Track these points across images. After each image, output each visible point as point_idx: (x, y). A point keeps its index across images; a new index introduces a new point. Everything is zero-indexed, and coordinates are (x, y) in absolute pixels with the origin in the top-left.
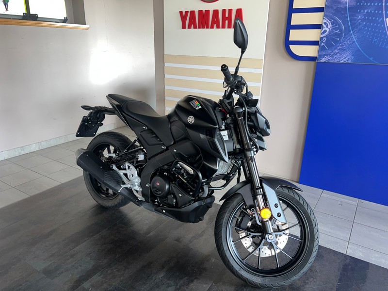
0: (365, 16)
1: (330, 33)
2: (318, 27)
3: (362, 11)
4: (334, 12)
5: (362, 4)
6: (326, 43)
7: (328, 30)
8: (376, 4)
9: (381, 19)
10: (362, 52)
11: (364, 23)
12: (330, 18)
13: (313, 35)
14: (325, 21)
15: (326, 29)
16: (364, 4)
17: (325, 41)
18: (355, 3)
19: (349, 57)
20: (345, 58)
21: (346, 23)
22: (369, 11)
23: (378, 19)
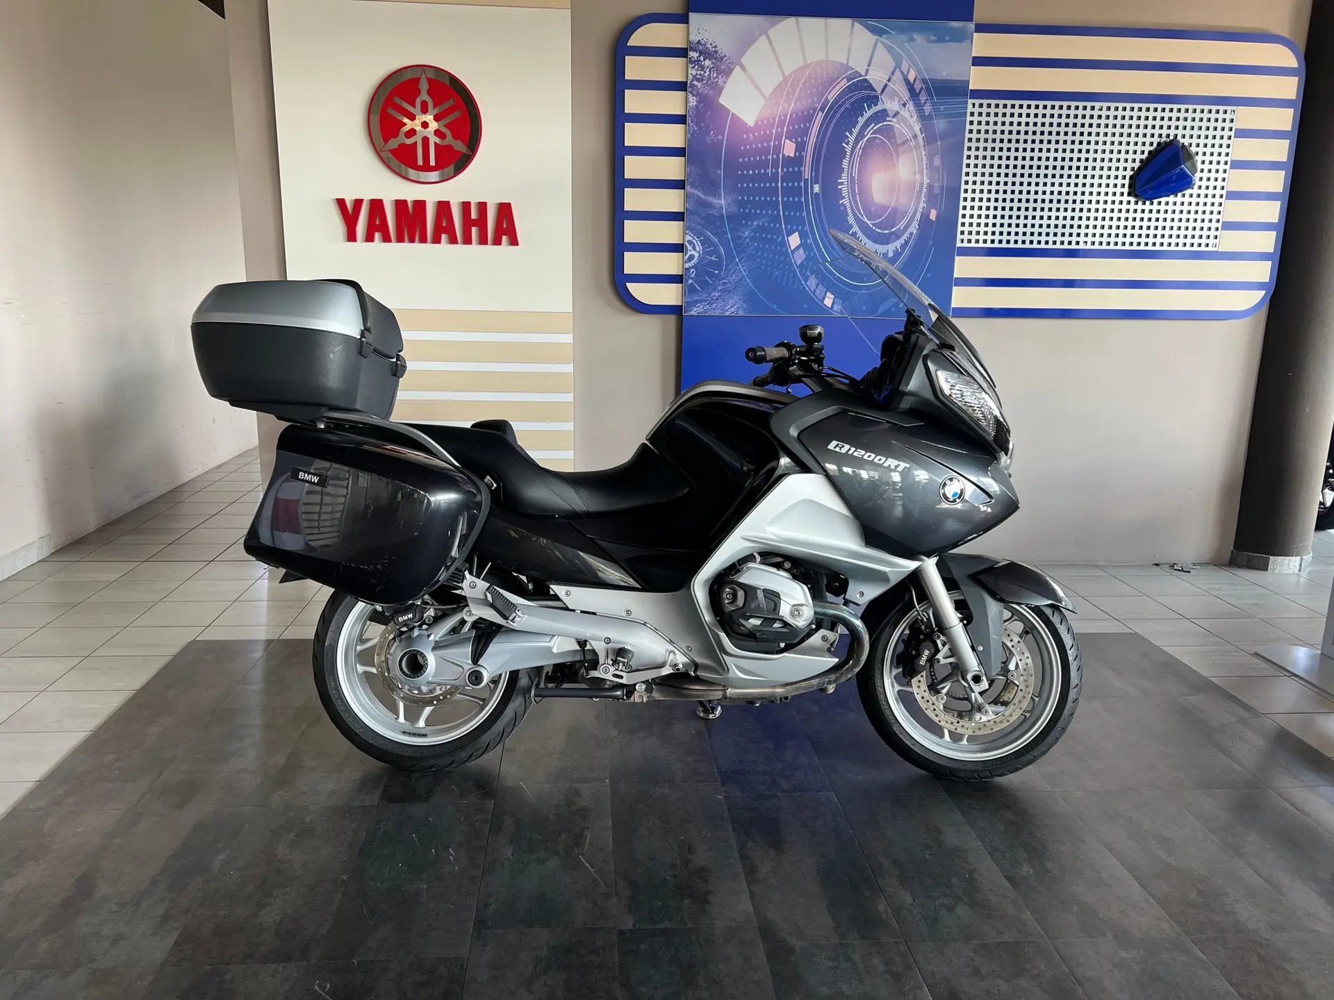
0: (754, 230)
1: (700, 259)
2: (678, 248)
3: (749, 223)
4: (702, 222)
5: (747, 211)
6: (696, 279)
7: (696, 255)
8: (770, 212)
9: (781, 238)
10: (759, 294)
11: (756, 244)
12: (698, 234)
13: (669, 264)
14: (688, 238)
15: (693, 252)
16: (750, 210)
17: (693, 275)
18: (736, 208)
19: (738, 305)
20: (732, 307)
21: (725, 243)
22: (761, 224)
23: (778, 237)
